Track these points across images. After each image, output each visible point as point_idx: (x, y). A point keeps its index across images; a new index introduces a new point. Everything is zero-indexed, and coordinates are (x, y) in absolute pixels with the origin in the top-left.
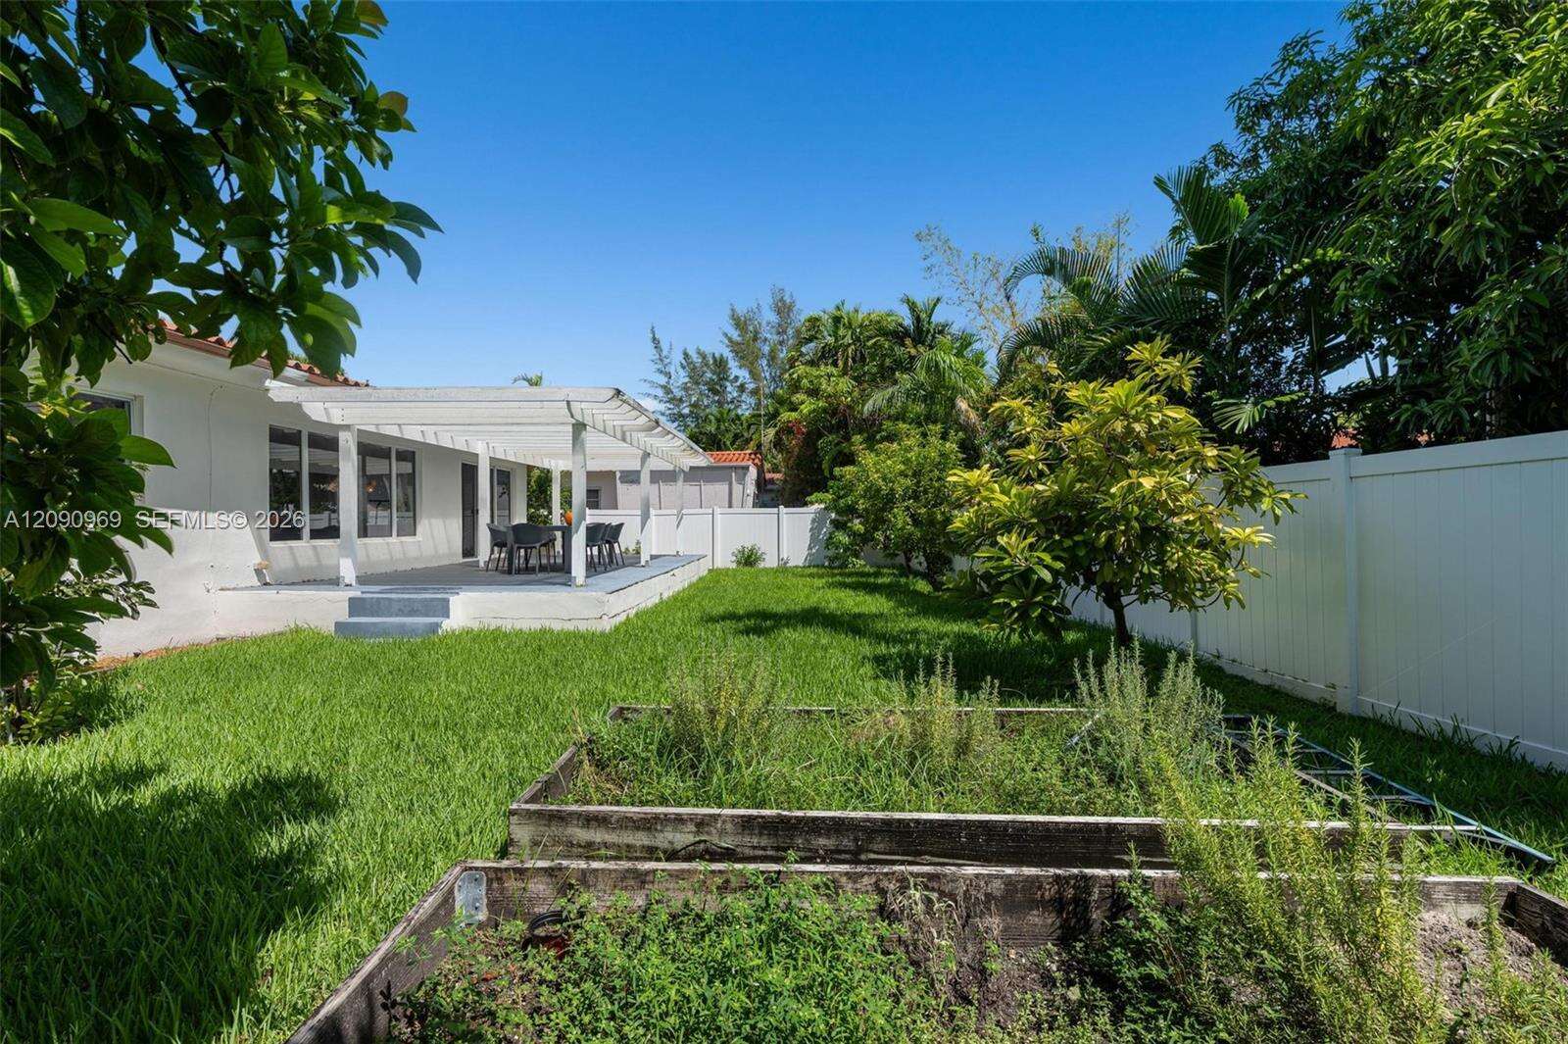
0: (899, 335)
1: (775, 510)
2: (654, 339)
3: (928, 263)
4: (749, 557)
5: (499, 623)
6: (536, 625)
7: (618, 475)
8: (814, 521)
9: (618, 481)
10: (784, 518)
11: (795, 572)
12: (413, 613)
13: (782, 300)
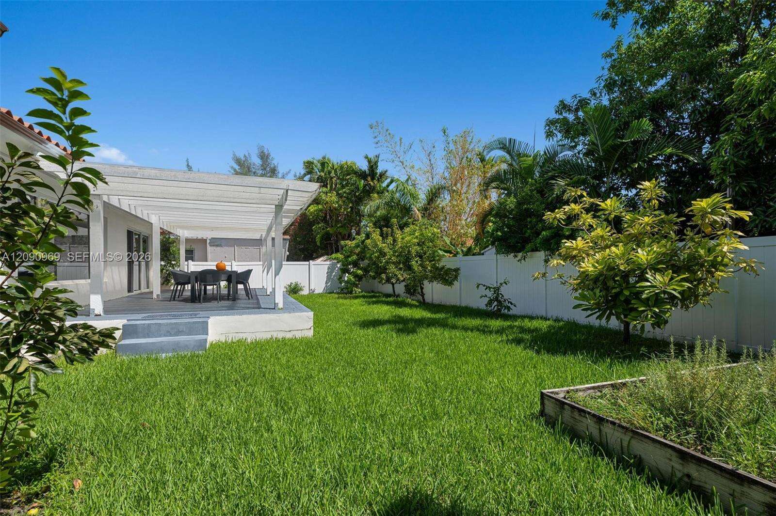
0: (363, 175)
1: (307, 263)
2: (188, 165)
3: (376, 140)
4: (295, 288)
5: (241, 336)
6: (268, 336)
7: (208, 241)
8: (329, 268)
9: (208, 245)
10: (312, 267)
11: (320, 295)
12: (179, 333)
13: (262, 152)
